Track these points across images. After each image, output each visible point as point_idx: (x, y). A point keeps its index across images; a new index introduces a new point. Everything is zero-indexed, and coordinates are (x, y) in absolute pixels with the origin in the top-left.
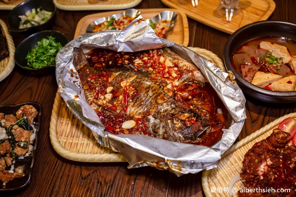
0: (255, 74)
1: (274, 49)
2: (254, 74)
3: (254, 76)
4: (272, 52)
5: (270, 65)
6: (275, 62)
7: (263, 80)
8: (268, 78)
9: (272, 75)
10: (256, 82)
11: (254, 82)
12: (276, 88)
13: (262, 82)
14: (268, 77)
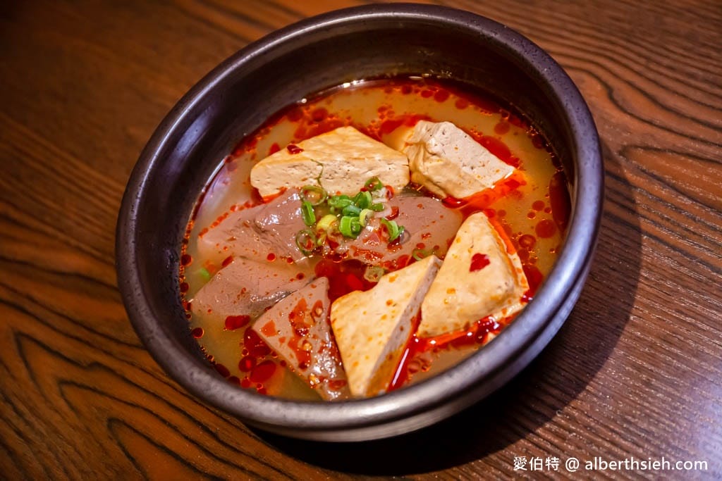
0: (329, 322)
1: (320, 167)
2: (325, 326)
3: (331, 332)
4: (319, 182)
5: (358, 241)
6: (365, 213)
7: (378, 330)
8: (391, 308)
9: (392, 280)
10: (362, 358)
11: (356, 364)
12: (451, 320)
13: (384, 339)
14: (389, 303)
